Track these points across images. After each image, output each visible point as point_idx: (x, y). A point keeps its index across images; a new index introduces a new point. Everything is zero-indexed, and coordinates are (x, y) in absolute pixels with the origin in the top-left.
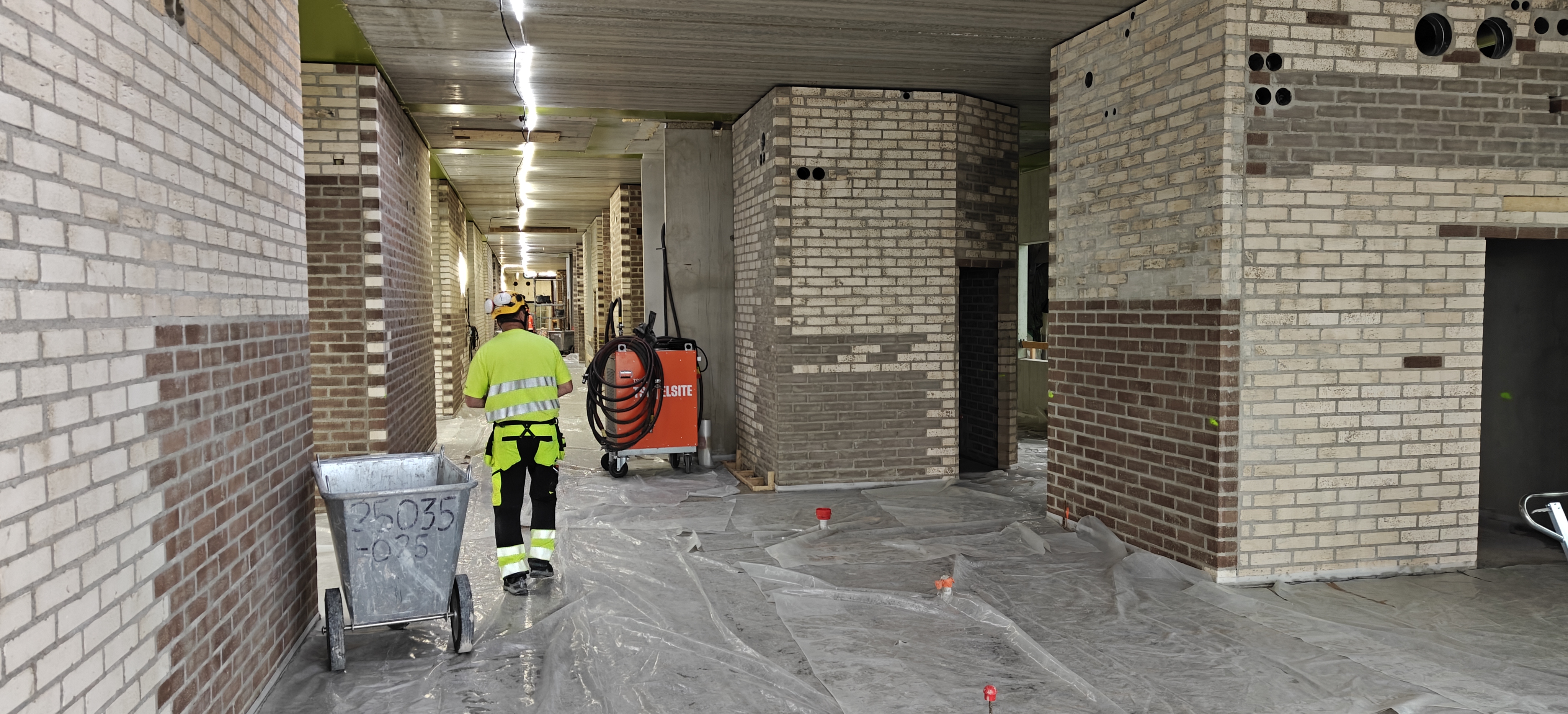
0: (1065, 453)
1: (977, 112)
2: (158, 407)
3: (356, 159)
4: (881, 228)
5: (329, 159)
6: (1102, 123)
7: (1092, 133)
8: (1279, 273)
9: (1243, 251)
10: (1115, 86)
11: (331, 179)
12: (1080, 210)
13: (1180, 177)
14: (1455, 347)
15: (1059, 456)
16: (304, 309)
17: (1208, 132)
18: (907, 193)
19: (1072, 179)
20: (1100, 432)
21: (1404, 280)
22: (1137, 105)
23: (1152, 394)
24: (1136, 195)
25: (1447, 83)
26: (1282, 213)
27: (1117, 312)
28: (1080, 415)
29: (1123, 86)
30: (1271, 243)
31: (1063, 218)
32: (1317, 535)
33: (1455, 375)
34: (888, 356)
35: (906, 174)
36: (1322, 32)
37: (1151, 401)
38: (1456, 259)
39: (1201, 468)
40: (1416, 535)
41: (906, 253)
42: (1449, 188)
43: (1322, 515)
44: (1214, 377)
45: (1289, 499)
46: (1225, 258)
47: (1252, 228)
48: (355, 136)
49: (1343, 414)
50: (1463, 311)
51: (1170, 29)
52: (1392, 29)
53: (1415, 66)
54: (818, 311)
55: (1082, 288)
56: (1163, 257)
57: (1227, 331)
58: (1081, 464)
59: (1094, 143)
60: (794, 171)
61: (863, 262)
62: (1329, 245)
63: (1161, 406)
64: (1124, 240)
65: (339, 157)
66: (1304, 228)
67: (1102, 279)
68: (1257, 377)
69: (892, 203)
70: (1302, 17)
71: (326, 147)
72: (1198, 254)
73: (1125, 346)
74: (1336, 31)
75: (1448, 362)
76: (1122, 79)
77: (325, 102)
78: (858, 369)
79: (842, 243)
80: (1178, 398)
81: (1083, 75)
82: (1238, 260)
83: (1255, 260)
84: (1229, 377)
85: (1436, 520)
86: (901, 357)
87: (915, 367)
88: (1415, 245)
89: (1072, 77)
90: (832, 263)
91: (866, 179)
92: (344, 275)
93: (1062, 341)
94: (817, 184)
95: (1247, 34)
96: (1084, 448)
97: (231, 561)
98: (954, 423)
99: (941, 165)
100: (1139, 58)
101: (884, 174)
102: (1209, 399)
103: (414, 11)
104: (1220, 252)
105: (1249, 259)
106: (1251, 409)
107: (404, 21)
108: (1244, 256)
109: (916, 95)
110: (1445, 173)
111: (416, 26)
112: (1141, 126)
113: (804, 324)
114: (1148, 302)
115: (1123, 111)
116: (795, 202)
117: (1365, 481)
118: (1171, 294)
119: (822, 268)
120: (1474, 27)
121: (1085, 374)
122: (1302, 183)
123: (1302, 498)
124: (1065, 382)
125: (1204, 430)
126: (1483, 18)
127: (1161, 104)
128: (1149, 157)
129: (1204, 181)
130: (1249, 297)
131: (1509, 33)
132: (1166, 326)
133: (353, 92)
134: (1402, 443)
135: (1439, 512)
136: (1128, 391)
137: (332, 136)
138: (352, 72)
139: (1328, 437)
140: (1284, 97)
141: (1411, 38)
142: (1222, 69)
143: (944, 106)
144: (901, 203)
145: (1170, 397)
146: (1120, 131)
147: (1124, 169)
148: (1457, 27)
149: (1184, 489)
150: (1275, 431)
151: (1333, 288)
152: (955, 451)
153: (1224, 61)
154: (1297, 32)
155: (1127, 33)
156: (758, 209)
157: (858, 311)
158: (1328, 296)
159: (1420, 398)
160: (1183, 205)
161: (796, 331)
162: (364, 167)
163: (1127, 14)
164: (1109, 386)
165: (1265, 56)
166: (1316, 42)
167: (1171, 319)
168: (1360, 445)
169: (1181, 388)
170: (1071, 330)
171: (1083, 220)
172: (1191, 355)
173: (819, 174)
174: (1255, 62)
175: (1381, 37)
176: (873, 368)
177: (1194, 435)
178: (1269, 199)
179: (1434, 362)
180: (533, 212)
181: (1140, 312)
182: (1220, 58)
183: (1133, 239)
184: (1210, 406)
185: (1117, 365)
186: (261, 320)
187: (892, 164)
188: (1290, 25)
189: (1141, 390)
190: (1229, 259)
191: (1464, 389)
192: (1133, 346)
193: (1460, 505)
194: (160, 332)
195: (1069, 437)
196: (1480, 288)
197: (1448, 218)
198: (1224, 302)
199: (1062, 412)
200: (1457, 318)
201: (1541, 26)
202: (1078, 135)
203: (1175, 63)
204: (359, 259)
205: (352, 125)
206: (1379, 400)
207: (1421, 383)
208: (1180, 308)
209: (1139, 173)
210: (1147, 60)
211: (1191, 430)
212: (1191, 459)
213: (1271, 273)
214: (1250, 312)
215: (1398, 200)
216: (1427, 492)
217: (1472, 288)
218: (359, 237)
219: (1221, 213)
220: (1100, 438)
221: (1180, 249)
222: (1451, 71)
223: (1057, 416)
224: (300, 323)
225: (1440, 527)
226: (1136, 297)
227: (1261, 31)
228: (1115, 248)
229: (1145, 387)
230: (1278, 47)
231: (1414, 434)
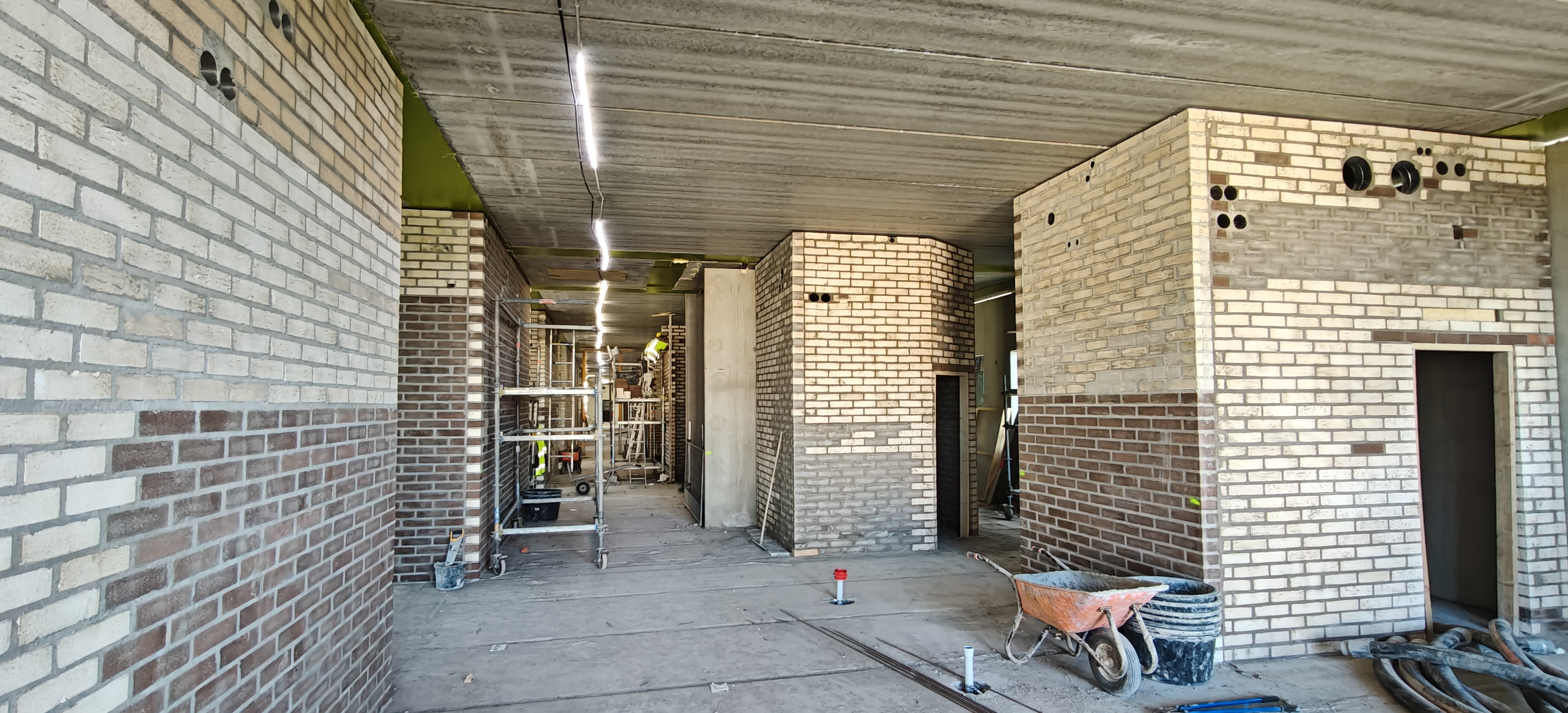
0: (1037, 522)
1: (945, 253)
2: (137, 507)
3: (465, 284)
4: (874, 340)
5: (443, 283)
6: (1065, 252)
7: (1055, 261)
8: (1244, 372)
9: (1214, 351)
10: (1078, 221)
11: (445, 299)
12: (1046, 323)
13: (1146, 291)
14: (1392, 436)
15: (1031, 524)
16: (392, 400)
17: (1175, 251)
18: (894, 313)
19: (1037, 298)
20: (1073, 505)
21: (1348, 378)
22: (1100, 235)
23: (1125, 475)
24: (1100, 308)
25: (1367, 212)
26: (1244, 320)
27: (1086, 405)
28: (1051, 490)
29: (1085, 220)
30: (1237, 344)
31: (1029, 330)
32: (1290, 603)
33: (1395, 460)
34: (881, 439)
35: (893, 299)
36: (1268, 170)
37: (1125, 481)
38: (1389, 360)
39: (1183, 542)
40: (1374, 603)
41: (894, 359)
42: (1379, 300)
43: (1293, 585)
44: (1193, 461)
45: (1263, 571)
46: (1199, 358)
47: (1220, 332)
48: (465, 266)
49: (1305, 494)
50: (1398, 404)
51: (1132, 171)
52: (1324, 168)
53: (1344, 198)
54: (826, 405)
55: (1049, 386)
56: (1132, 358)
57: (1204, 422)
58: (1052, 531)
59: (1058, 269)
60: (807, 296)
61: (860, 366)
62: (1285, 347)
63: (1136, 486)
64: (1091, 345)
65: (451, 282)
66: (1264, 333)
67: (1070, 378)
68: (1231, 461)
69: (882, 321)
70: (1251, 157)
71: (442, 274)
72: (1170, 355)
73: (1098, 433)
74: (1279, 168)
75: (1389, 449)
76: (1084, 215)
77: (442, 240)
78: (857, 450)
79: (844, 351)
80: (1153, 479)
81: (1046, 216)
82: (1210, 359)
83: (1224, 359)
84: (1207, 462)
85: (1388, 589)
86: (891, 441)
87: (902, 449)
88: (1354, 348)
89: (1035, 219)
90: (836, 366)
91: (863, 302)
92: (451, 374)
93: (1030, 429)
94: (825, 305)
95: (1208, 170)
96: (1057, 518)
97: (261, 662)
98: (934, 493)
99: (919, 293)
100: (1100, 197)
101: (875, 299)
102: (1188, 480)
103: (509, 160)
104: (1194, 352)
105: (1219, 358)
106: (1228, 489)
107: (503, 172)
108: (1215, 356)
109: (899, 239)
110: (1374, 288)
111: (513, 176)
112: (1103, 252)
113: (816, 415)
114: (1117, 396)
115: (1086, 240)
116: (808, 319)
117: (1327, 554)
118: (1142, 389)
119: (829, 371)
120: (1388, 168)
121: (1055, 456)
122: (1257, 295)
123: (1276, 570)
124: (1036, 463)
125: (1184, 508)
126: (1395, 161)
127: (1125, 232)
128: (1113, 276)
129: (1174, 293)
130: (1221, 391)
131: (1416, 174)
132: (1137, 416)
133: (465, 232)
134: (1355, 520)
135: (1390, 582)
136: (1099, 472)
137: (447, 266)
138: (465, 217)
139: (1294, 516)
140: (1240, 222)
141: (1339, 176)
142: (1188, 198)
143: (921, 248)
144: (889, 321)
145: (1145, 478)
146: (1084, 258)
147: (1088, 287)
148: (1376, 168)
149: (1164, 560)
150: (1249, 509)
151: (1290, 384)
152: (934, 516)
153: (1190, 191)
154: (1248, 169)
155: (1088, 179)
156: (777, 326)
157: (856, 404)
158: (1285, 391)
159: (1367, 480)
160: (1152, 314)
161: (808, 420)
162: (471, 290)
163: (1089, 162)
164: (1080, 467)
165: (1223, 188)
166: (1264, 178)
167: (1142, 411)
168: (1321, 522)
169: (1156, 471)
170: (1039, 420)
171: (1050, 331)
172: (1166, 441)
173: (826, 298)
174: (1215, 193)
175: (1316, 175)
176: (869, 450)
177: (1173, 513)
178: (1232, 308)
179: (1377, 448)
180: (606, 335)
181: (1110, 405)
182: (1186, 189)
183: (1100, 344)
184: (1189, 488)
185: (1087, 449)
186: (331, 407)
187: (882, 291)
188: (1242, 163)
189: (1113, 471)
190: (1203, 359)
191: (1403, 473)
192: (1105, 433)
193: (1407, 575)
194: (146, 418)
195: (1042, 509)
196: (1411, 385)
197: (1379, 325)
198: (1199, 396)
199: (1032, 487)
200: (1393, 411)
201: (1442, 168)
202: (1042, 264)
203: (1138, 198)
204: (464, 362)
205: (464, 258)
206: (1334, 482)
207: (1368, 467)
208: (1152, 401)
209: (1105, 290)
210: (1108, 199)
211: (1170, 508)
212: (1171, 533)
213: (1237, 371)
214: (1222, 405)
215: (1338, 310)
216: (1379, 563)
217: (1405, 385)
218: (465, 345)
219: (1194, 319)
220: (1072, 511)
221: (1150, 351)
222: (1372, 203)
223: (1028, 491)
224: (384, 411)
225: (1392, 595)
226: (1104, 393)
227: (1218, 167)
228: (1082, 352)
229: (1120, 468)
230: (1233, 181)
231: (1364, 512)
